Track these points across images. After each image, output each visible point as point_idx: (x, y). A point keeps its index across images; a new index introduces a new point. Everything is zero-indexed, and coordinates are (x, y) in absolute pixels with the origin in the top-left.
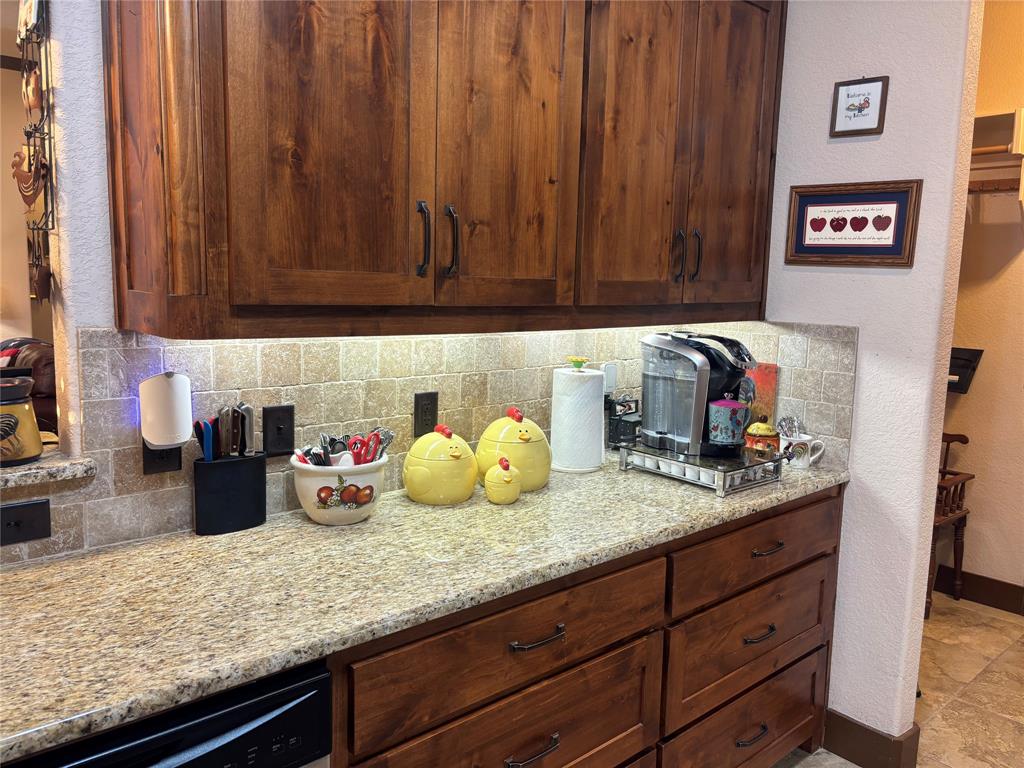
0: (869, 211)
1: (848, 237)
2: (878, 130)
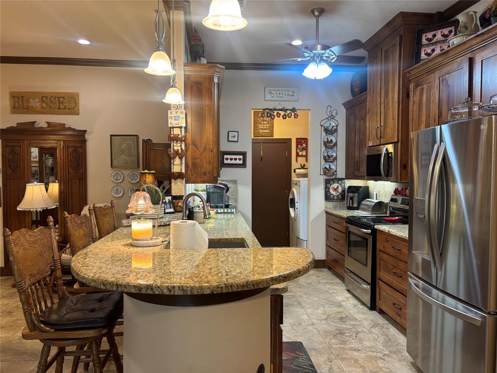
0: (238, 157)
1: (233, 162)
2: (237, 142)
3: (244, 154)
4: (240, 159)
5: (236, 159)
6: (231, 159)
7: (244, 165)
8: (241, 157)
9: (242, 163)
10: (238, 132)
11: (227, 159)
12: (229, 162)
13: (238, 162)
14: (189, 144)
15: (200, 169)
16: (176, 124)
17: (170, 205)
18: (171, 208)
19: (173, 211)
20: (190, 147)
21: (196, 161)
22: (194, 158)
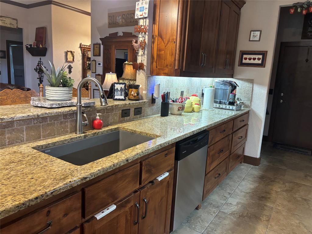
0: (257, 57)
1: (252, 61)
2: (259, 41)
3: (264, 54)
4: (259, 59)
5: (254, 59)
6: (250, 59)
7: (262, 65)
8: (261, 57)
9: (260, 63)
10: (261, 31)
11: (246, 59)
12: (248, 61)
13: (256, 62)
14: (156, 36)
15: (163, 61)
16: (141, 15)
17: (121, 93)
18: (121, 95)
19: (124, 98)
20: (157, 38)
21: (161, 53)
22: (159, 50)
